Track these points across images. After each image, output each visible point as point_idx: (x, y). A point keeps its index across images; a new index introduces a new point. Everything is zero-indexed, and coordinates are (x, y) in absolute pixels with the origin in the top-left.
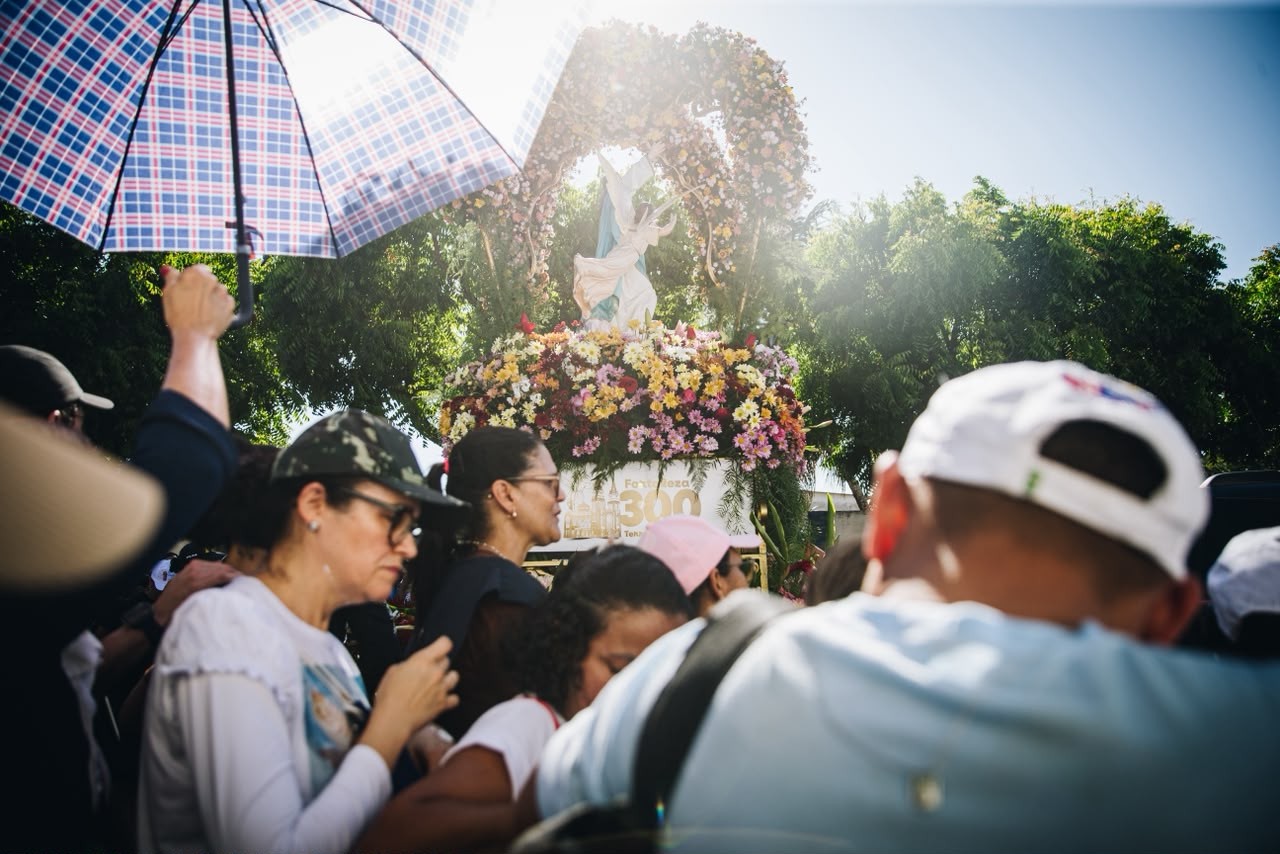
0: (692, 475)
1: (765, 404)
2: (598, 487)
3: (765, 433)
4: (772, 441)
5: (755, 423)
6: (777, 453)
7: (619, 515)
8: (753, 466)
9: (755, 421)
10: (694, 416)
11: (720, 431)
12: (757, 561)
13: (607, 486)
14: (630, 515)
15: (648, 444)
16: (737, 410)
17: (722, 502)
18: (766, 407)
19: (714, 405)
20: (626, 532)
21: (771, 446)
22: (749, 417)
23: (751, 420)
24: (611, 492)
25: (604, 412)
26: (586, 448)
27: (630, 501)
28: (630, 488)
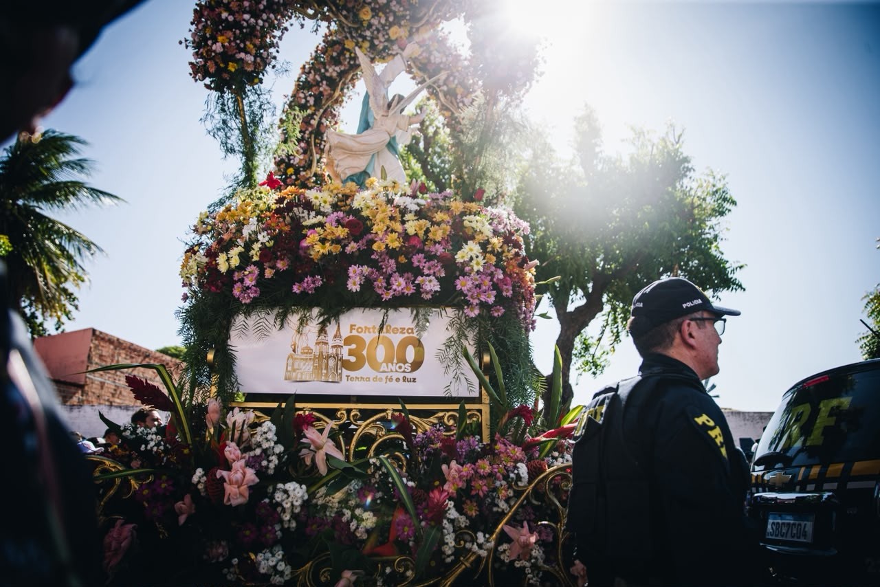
0: (416, 321)
1: (489, 249)
2: (322, 331)
3: (489, 278)
4: (495, 286)
5: (478, 265)
6: (500, 299)
7: (342, 358)
8: (477, 312)
9: (478, 264)
10: (417, 259)
11: (443, 275)
12: (480, 411)
13: (331, 329)
14: (353, 359)
15: (368, 284)
16: (459, 252)
17: (443, 347)
18: (492, 252)
19: (439, 250)
20: (348, 376)
21: (495, 292)
22: (471, 259)
23: (474, 263)
24: (335, 337)
25: (324, 248)
26: (305, 285)
27: (353, 346)
28: (355, 333)
